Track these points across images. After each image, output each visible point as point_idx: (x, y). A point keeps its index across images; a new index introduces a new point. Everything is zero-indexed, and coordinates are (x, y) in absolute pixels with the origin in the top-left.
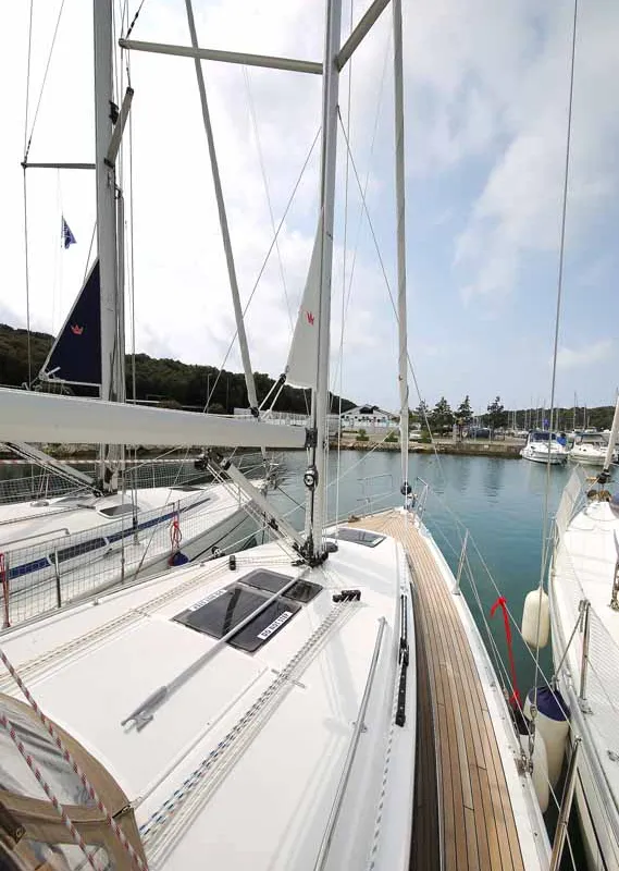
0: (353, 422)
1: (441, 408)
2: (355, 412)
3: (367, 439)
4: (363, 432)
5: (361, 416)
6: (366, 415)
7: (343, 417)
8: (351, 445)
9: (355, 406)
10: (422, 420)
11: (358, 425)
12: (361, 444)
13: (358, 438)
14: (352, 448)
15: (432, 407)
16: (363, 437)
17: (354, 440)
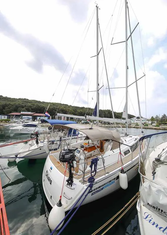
0: (134, 121)
1: (164, 117)
2: (135, 118)
3: (138, 125)
4: (137, 123)
5: (137, 119)
6: (138, 119)
7: (131, 120)
8: (134, 127)
9: (135, 117)
10: (157, 120)
11: (136, 122)
12: (136, 126)
13: (136, 125)
14: (134, 128)
15: (161, 117)
16: (137, 125)
17: (135, 125)
